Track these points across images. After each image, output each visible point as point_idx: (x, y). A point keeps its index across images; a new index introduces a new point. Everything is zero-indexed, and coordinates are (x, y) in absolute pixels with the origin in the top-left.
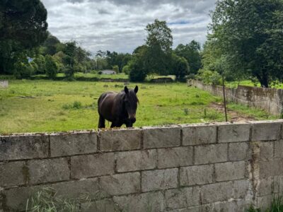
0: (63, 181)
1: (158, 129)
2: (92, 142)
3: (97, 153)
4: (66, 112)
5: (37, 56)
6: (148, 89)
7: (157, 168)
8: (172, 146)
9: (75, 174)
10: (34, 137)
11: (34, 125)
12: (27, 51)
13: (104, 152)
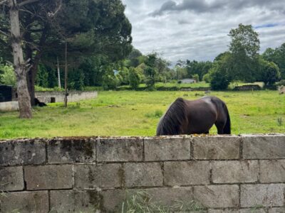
0: (156, 187)
1: (259, 137)
2: (185, 148)
3: (191, 160)
4: (149, 120)
5: (122, 69)
6: (231, 97)
7: (258, 182)
8: (277, 157)
9: (168, 180)
10: (130, 140)
11: (121, 132)
12: (114, 64)
13: (198, 160)
